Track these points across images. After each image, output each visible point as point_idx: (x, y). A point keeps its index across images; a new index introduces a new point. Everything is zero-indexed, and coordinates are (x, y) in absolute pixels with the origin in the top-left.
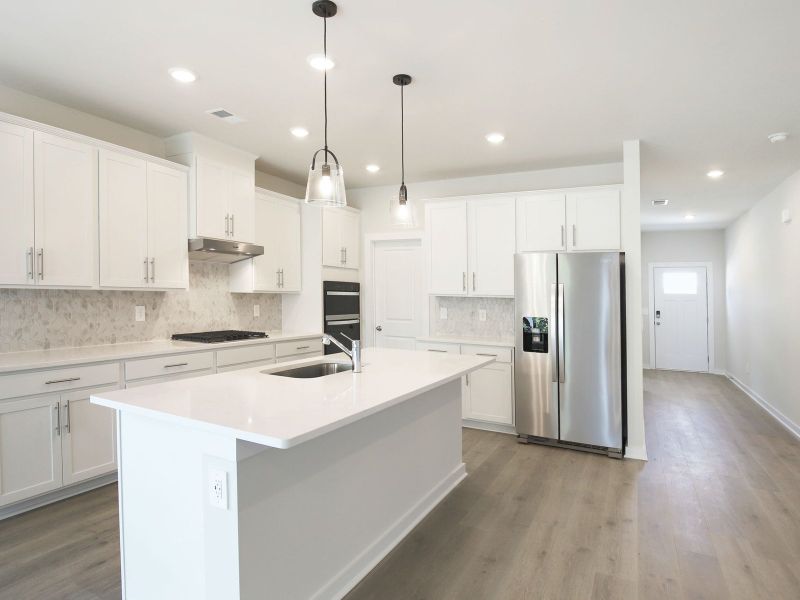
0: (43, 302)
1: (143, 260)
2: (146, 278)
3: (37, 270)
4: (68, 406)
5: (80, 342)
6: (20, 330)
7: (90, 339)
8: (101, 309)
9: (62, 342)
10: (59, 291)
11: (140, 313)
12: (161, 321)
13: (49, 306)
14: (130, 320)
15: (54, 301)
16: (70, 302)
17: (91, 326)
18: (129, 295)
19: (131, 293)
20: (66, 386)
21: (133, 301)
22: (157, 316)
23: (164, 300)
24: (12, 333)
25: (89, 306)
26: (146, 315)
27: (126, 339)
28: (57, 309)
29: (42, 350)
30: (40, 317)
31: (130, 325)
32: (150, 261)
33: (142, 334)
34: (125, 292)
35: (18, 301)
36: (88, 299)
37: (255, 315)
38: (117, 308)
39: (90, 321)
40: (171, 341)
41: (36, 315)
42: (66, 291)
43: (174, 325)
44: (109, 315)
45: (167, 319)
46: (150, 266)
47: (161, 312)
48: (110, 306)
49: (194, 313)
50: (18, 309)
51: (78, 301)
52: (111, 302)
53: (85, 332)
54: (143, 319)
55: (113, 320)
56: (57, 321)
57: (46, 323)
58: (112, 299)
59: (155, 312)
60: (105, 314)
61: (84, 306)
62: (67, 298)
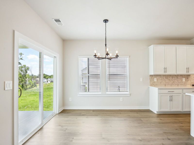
1: (186, 68)
2: (187, 72)
3: (165, 71)
4: (172, 96)
5: (171, 85)
6: (161, 82)
7: (173, 85)
9: (168, 85)
11: (184, 80)
12: (189, 81)
13: (166, 78)
14: (182, 81)
15: (167, 77)
16: (170, 77)
17: (173, 82)
18: (182, 76)
20: (172, 93)
21: (182, 77)
22: (188, 80)
23: (190, 77)
24: (160, 83)
26: (185, 80)
27: (181, 85)
28: (167, 78)
29: (164, 86)
30: (164, 80)
31: (182, 82)
32: (188, 68)
33: (184, 84)
35: (161, 77)
36: (173, 77)
38: (179, 78)
40: (191, 86)
42: (169, 75)
43: (192, 83)
44: (177, 80)
45: (191, 81)
46: (188, 69)
47: (189, 80)
48: (177, 78)
50: (161, 78)
51: (171, 77)
53: (172, 83)
54: (185, 81)
55: (178, 81)
56: (167, 81)
57: (165, 81)
58: (178, 77)
59: (188, 79)
60: (176, 80)
61: (172, 78)
62: (169, 76)
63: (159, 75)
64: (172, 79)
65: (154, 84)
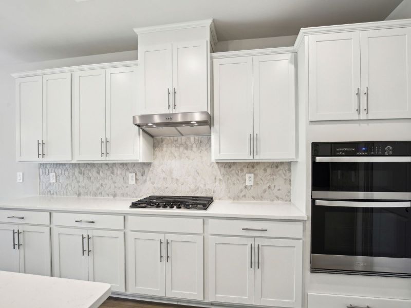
0: (77, 170)
7: (101, 193)
8: (108, 175)
9: (86, 194)
10: (85, 164)
11: (131, 176)
13: (80, 173)
14: (125, 183)
15: (83, 170)
16: (90, 171)
17: (102, 185)
19: (126, 164)
21: (128, 169)
22: (145, 181)
23: (151, 169)
25: (101, 173)
26: (136, 179)
27: (123, 195)
28: (84, 174)
30: (76, 178)
31: (125, 185)
34: (122, 164)
35: (66, 170)
36: (100, 169)
37: (248, 183)
38: (117, 174)
39: (101, 182)
41: (74, 177)
42: (88, 164)
44: (112, 179)
45: (153, 183)
47: (148, 178)
48: (113, 173)
49: (177, 180)
50: (66, 174)
51: (94, 170)
52: (113, 170)
53: (98, 189)
54: (134, 182)
55: (115, 183)
56: (84, 181)
57: (78, 182)
58: (114, 168)
59: (144, 177)
60: (110, 178)
61: (98, 173)
62: (89, 167)
63: (62, 164)
64: (98, 175)
65: (50, 191)
